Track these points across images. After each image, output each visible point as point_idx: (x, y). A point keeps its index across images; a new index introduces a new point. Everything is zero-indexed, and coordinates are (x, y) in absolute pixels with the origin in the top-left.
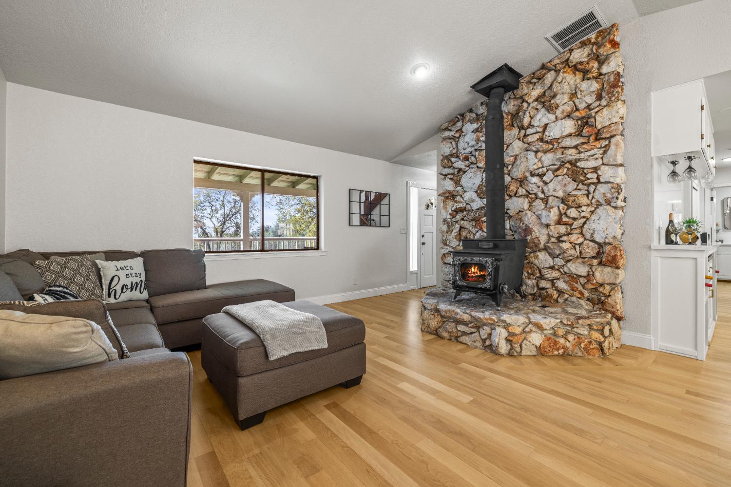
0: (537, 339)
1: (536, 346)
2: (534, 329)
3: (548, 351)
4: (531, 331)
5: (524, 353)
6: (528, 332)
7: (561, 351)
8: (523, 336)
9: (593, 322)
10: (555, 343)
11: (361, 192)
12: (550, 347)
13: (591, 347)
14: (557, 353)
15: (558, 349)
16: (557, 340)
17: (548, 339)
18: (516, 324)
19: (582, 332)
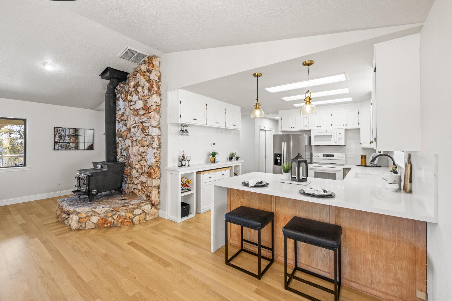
0: (95, 219)
1: (94, 224)
2: (93, 214)
3: (101, 225)
4: (92, 215)
5: (87, 228)
6: (90, 216)
7: (109, 225)
8: (88, 218)
9: (128, 208)
10: (106, 221)
11: (69, 129)
12: (102, 223)
13: (125, 221)
14: (107, 226)
15: (107, 224)
16: (107, 219)
17: (102, 219)
18: (84, 212)
19: (121, 214)
